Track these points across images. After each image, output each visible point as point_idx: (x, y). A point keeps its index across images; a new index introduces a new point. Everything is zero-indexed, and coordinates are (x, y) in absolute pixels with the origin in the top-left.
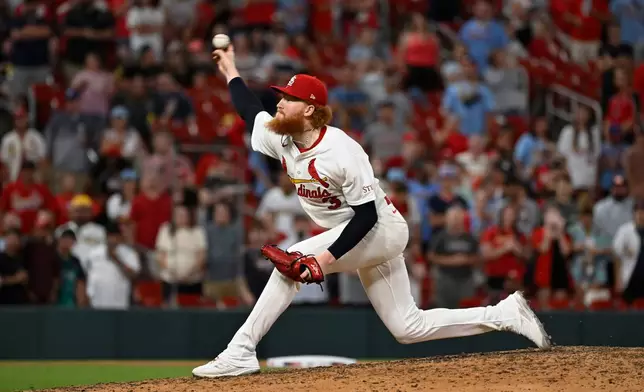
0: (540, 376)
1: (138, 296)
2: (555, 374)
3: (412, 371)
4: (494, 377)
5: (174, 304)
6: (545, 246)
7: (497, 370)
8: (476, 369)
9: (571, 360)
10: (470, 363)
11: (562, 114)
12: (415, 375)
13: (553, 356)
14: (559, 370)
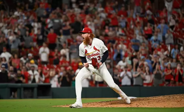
0: (176, 100)
1: (90, 84)
2: (179, 100)
3: (148, 100)
4: (166, 101)
5: (98, 86)
6: (177, 74)
7: (166, 99)
8: (162, 99)
9: (182, 97)
10: (161, 98)
11: (181, 44)
12: (149, 101)
13: (178, 96)
14: (180, 99)
